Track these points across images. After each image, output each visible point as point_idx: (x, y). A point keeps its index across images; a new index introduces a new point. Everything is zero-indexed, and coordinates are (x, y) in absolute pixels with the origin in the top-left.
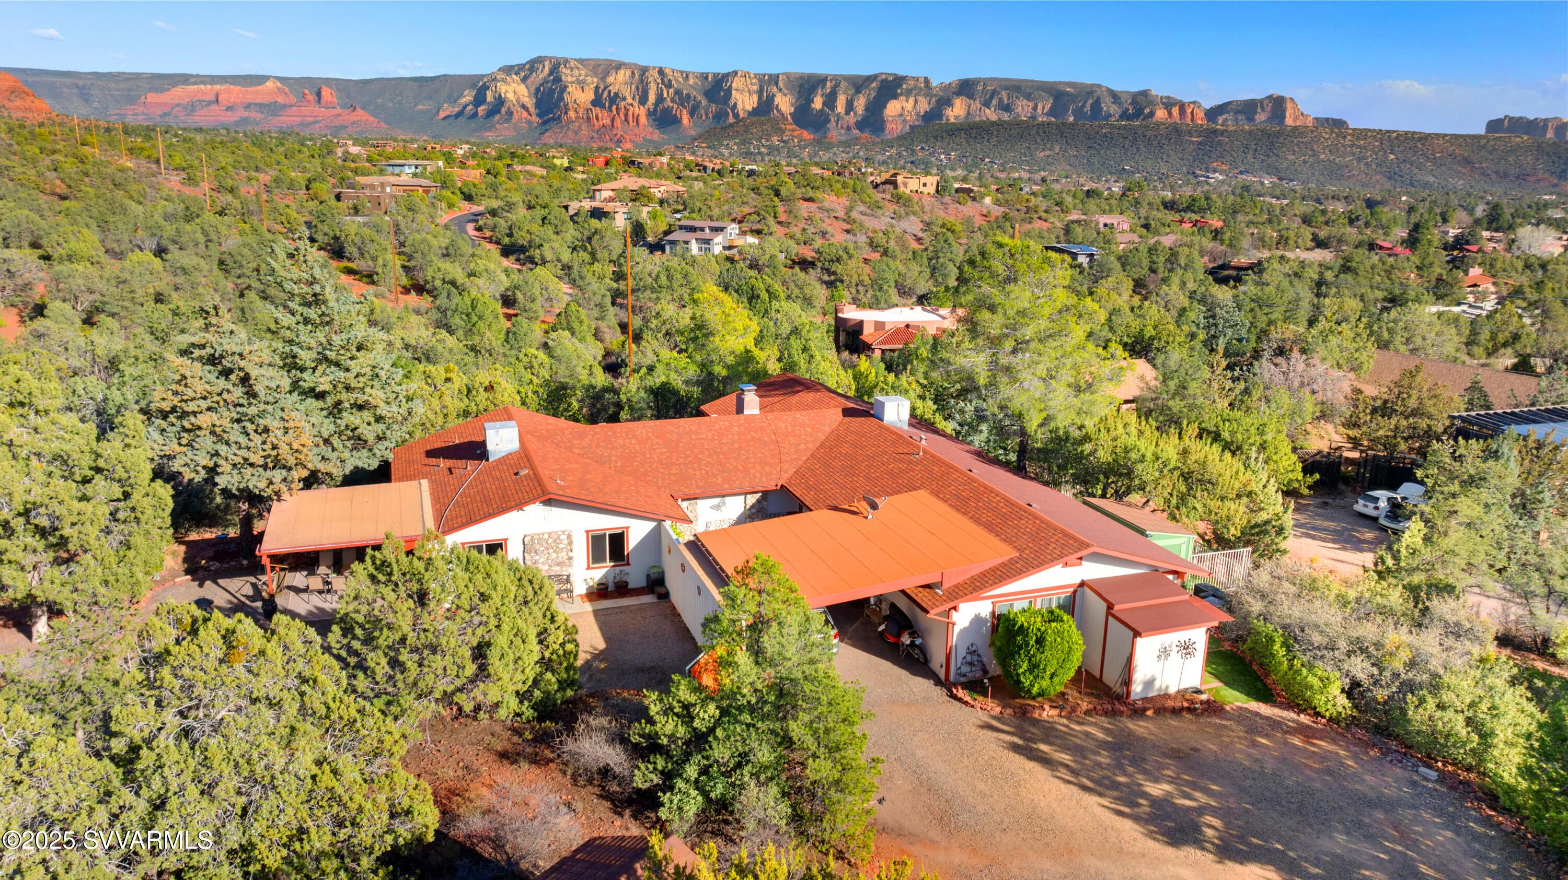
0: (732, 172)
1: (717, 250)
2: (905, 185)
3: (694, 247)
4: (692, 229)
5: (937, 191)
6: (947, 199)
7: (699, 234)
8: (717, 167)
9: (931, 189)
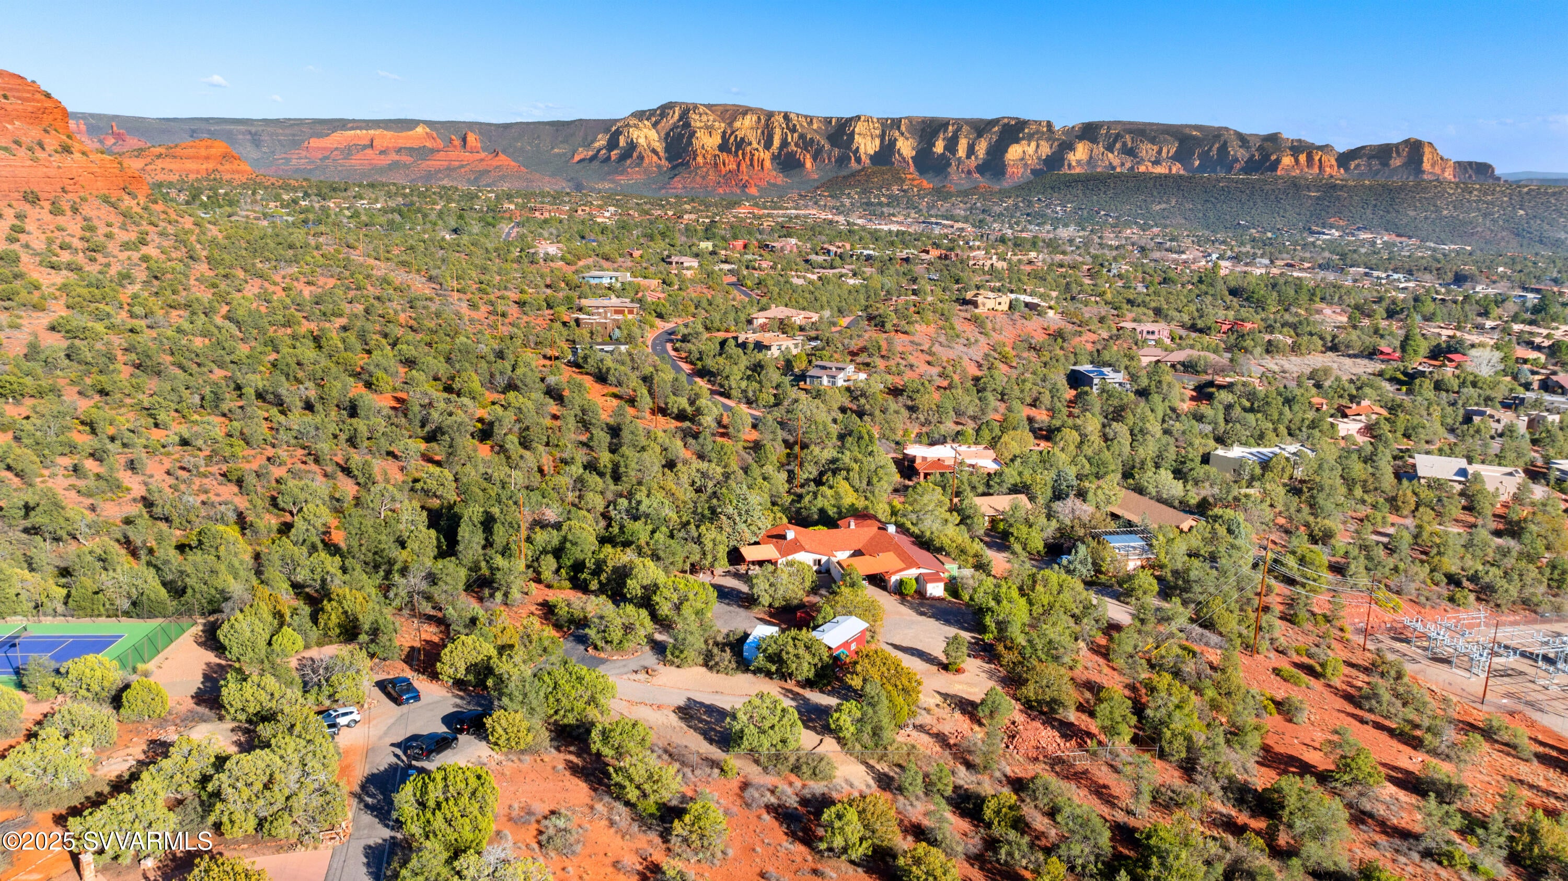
0: (852, 256)
1: (840, 382)
2: (984, 305)
3: (825, 380)
4: (824, 368)
5: (1010, 308)
6: (1017, 315)
7: (828, 372)
8: (839, 251)
9: (1005, 307)
